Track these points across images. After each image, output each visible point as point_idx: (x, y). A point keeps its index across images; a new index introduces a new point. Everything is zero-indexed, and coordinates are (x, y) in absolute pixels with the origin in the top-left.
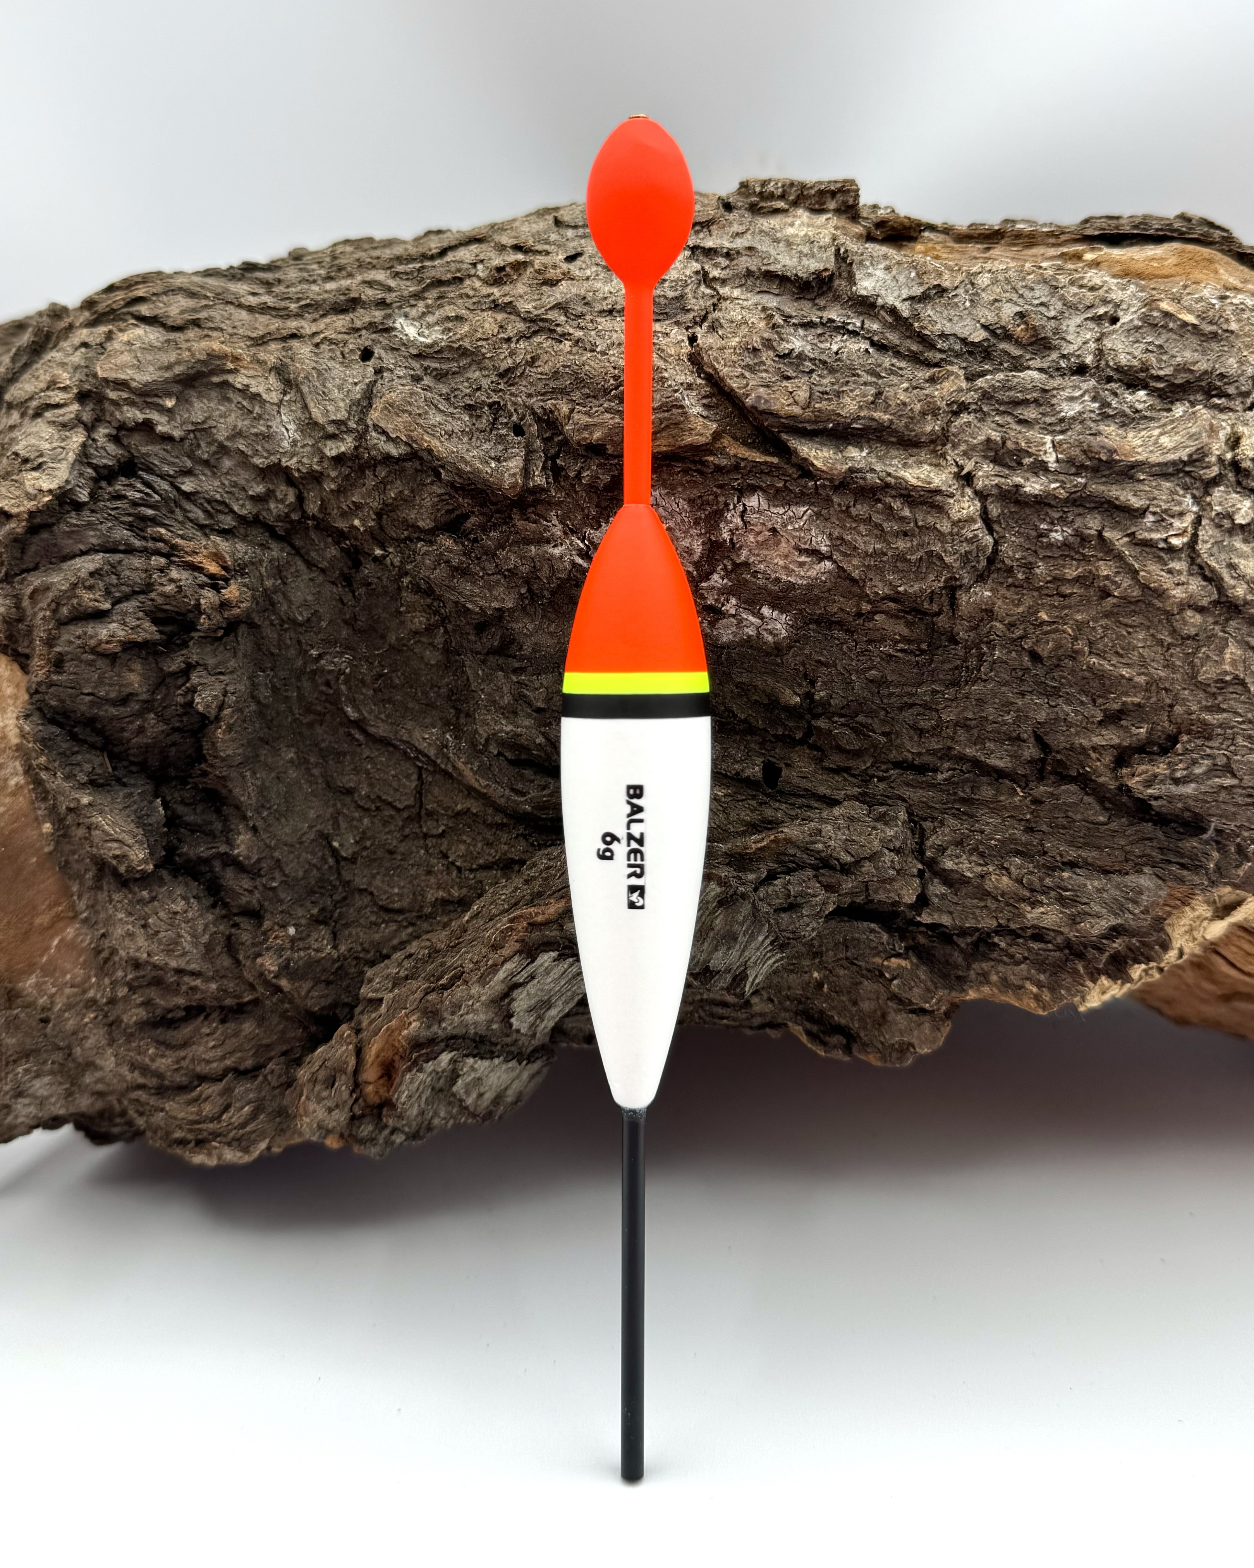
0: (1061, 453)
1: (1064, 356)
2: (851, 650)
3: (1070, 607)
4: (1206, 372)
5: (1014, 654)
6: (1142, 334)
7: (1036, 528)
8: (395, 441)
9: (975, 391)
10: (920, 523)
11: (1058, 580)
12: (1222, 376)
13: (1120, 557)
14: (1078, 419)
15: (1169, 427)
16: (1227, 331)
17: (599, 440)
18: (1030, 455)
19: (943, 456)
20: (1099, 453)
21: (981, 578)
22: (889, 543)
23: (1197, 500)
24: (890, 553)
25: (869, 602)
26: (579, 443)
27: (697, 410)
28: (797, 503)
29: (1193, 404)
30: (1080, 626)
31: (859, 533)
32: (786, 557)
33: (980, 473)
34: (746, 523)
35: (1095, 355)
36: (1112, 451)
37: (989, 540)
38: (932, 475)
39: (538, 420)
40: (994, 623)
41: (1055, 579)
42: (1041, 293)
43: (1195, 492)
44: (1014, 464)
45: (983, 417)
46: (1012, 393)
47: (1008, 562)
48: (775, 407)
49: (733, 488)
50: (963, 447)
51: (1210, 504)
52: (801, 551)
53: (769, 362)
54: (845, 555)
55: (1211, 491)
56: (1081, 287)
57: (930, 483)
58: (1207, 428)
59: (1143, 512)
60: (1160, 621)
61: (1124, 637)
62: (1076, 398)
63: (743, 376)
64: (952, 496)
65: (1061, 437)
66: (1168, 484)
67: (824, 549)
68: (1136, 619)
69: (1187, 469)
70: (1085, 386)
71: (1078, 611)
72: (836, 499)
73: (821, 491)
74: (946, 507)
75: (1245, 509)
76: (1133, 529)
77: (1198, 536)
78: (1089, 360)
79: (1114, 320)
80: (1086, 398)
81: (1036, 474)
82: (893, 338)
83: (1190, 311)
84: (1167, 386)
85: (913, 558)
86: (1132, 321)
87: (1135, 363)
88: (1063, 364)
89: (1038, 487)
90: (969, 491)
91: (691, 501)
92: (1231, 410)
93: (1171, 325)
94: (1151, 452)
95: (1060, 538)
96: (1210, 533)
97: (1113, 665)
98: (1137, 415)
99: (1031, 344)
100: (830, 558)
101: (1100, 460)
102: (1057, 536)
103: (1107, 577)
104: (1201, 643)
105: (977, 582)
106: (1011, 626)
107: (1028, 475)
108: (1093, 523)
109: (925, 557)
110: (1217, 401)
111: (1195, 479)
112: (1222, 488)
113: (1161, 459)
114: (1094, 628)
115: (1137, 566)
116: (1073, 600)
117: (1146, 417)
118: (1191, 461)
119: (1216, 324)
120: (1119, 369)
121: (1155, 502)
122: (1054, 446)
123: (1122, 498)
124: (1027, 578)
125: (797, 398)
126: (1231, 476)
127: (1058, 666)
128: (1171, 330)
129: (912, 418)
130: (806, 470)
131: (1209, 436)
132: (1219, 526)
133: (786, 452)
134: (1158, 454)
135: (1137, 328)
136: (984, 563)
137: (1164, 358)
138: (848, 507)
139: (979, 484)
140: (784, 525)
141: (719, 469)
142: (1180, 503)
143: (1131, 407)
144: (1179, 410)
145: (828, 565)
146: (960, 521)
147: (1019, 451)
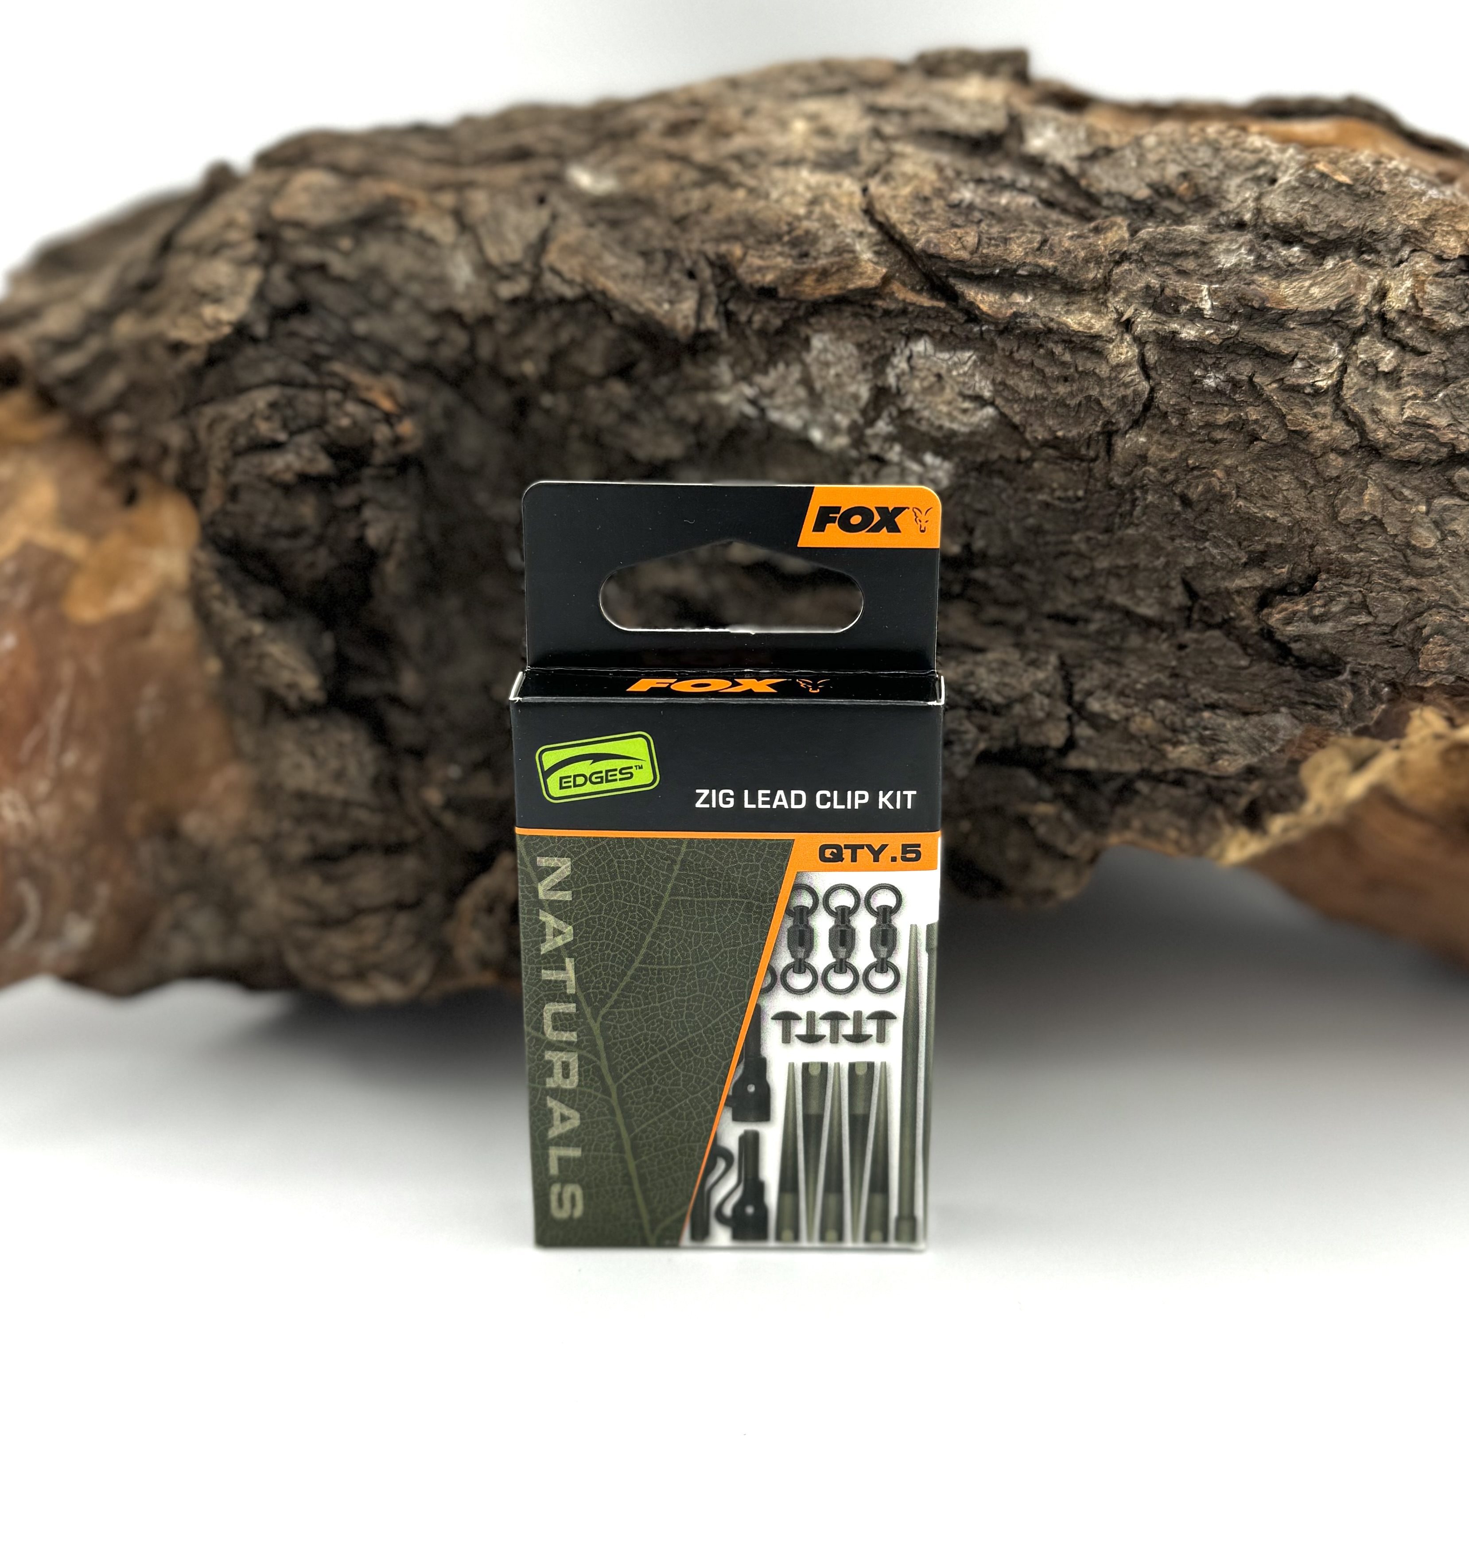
0: (1215, 300)
1: (1223, 214)
2: (1009, 497)
3: (1220, 453)
4: (1356, 229)
5: (1165, 498)
6: (1299, 194)
7: (1191, 374)
8: (570, 283)
9: (1138, 242)
10: (1080, 369)
11: (1210, 426)
12: (1372, 233)
13: (1268, 402)
14: (1235, 270)
15: (1320, 279)
16: (1379, 192)
17: (771, 282)
18: (1186, 301)
19: (1105, 304)
20: (1252, 300)
21: (1136, 424)
22: (1049, 389)
23: (1344, 348)
24: (1050, 399)
25: (1030, 448)
26: (751, 286)
27: (867, 256)
28: (963, 349)
29: (1343, 259)
30: (1229, 471)
31: (1022, 378)
32: (950, 403)
33: (1139, 320)
34: (912, 368)
35: (1254, 214)
36: (1264, 300)
37: (1144, 386)
38: (1093, 321)
39: (711, 264)
40: (1147, 468)
41: (1208, 425)
42: (1204, 154)
43: (1341, 340)
44: (1171, 311)
45: (1144, 267)
46: (1172, 245)
47: (1163, 407)
48: (943, 251)
49: (901, 333)
50: (1123, 295)
51: (1355, 353)
52: (965, 397)
53: (939, 211)
54: (1007, 400)
55: (1357, 340)
56: (1244, 150)
57: (1090, 328)
58: (1355, 279)
59: (1293, 358)
60: (1304, 464)
61: (1270, 480)
62: (1233, 251)
63: (912, 222)
64: (1111, 341)
65: (1217, 286)
66: (1316, 333)
67: (987, 394)
68: (1284, 462)
69: (1335, 318)
70: (1241, 240)
71: (1227, 457)
72: (1000, 344)
73: (986, 336)
74: (1105, 353)
75: (1388, 357)
76: (1281, 375)
77: (1343, 383)
78: (1247, 217)
79: (1273, 181)
80: (1243, 251)
81: (1192, 321)
82: (1060, 195)
83: (1344, 172)
84: (1319, 243)
85: (1073, 402)
86: (1289, 182)
87: (1291, 220)
88: (1223, 220)
89: (1193, 333)
90: (1128, 337)
91: (859, 346)
92: (1379, 265)
93: (1326, 186)
94: (1302, 301)
95: (1213, 384)
96: (1355, 380)
97: (1258, 507)
98: (1290, 269)
99: (1193, 202)
100: (992, 404)
101: (1252, 307)
102: (1210, 382)
103: (1256, 422)
104: (1342, 486)
105: (1131, 427)
106: (1164, 471)
107: (1184, 322)
108: (1244, 369)
109: (1084, 402)
110: (1366, 257)
111: (1342, 328)
112: (1367, 338)
113: (1310, 309)
114: (1242, 472)
115: (1284, 410)
116: (1224, 446)
117: (1298, 270)
118: (1339, 311)
119: (1369, 184)
120: (1275, 226)
121: (1304, 349)
122: (1210, 294)
123: (1272, 345)
124: (1181, 425)
125: (965, 243)
126: (1377, 326)
127: (1207, 510)
128: (1326, 191)
129: (1075, 265)
130: (972, 315)
131: (1357, 288)
132: (1364, 374)
133: (952, 296)
134: (1307, 304)
135: (1294, 189)
136: (1139, 408)
137: (1319, 216)
138: (1012, 353)
139: (1138, 330)
140: (949, 371)
141: (887, 313)
142: (1327, 350)
143: (1285, 261)
144: (1330, 264)
145: (990, 411)
146: (1118, 365)
147: (1177, 298)
